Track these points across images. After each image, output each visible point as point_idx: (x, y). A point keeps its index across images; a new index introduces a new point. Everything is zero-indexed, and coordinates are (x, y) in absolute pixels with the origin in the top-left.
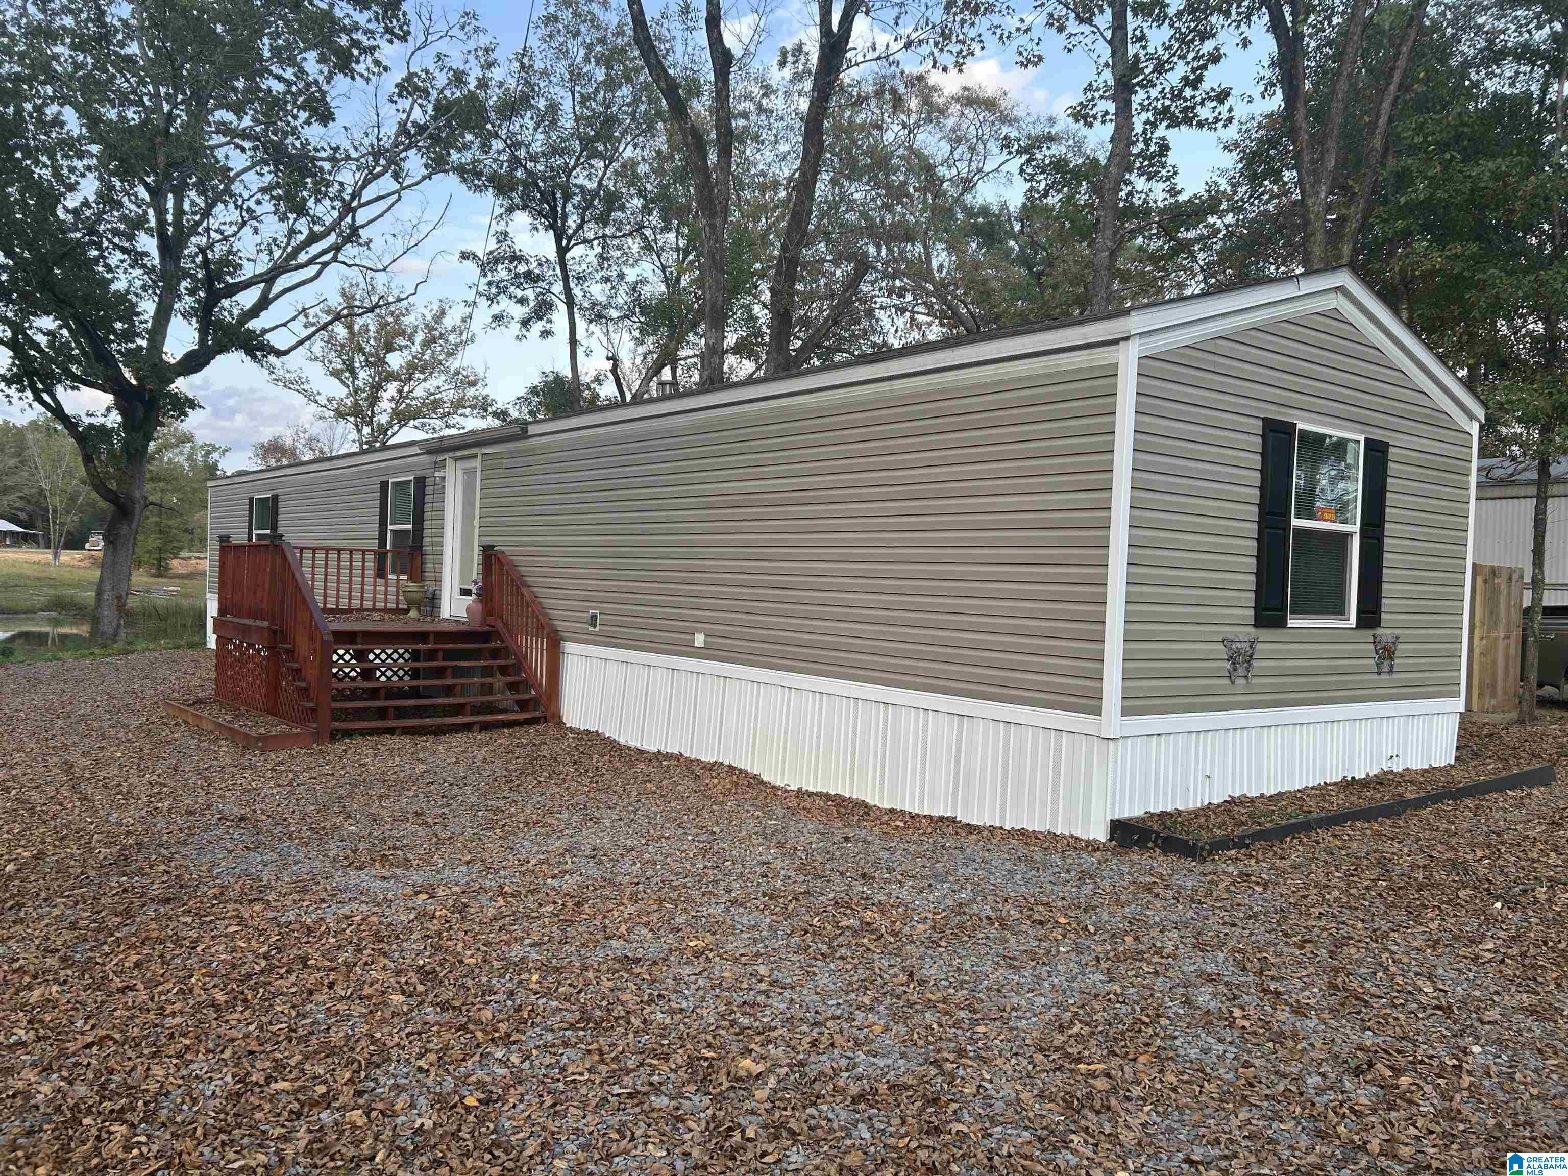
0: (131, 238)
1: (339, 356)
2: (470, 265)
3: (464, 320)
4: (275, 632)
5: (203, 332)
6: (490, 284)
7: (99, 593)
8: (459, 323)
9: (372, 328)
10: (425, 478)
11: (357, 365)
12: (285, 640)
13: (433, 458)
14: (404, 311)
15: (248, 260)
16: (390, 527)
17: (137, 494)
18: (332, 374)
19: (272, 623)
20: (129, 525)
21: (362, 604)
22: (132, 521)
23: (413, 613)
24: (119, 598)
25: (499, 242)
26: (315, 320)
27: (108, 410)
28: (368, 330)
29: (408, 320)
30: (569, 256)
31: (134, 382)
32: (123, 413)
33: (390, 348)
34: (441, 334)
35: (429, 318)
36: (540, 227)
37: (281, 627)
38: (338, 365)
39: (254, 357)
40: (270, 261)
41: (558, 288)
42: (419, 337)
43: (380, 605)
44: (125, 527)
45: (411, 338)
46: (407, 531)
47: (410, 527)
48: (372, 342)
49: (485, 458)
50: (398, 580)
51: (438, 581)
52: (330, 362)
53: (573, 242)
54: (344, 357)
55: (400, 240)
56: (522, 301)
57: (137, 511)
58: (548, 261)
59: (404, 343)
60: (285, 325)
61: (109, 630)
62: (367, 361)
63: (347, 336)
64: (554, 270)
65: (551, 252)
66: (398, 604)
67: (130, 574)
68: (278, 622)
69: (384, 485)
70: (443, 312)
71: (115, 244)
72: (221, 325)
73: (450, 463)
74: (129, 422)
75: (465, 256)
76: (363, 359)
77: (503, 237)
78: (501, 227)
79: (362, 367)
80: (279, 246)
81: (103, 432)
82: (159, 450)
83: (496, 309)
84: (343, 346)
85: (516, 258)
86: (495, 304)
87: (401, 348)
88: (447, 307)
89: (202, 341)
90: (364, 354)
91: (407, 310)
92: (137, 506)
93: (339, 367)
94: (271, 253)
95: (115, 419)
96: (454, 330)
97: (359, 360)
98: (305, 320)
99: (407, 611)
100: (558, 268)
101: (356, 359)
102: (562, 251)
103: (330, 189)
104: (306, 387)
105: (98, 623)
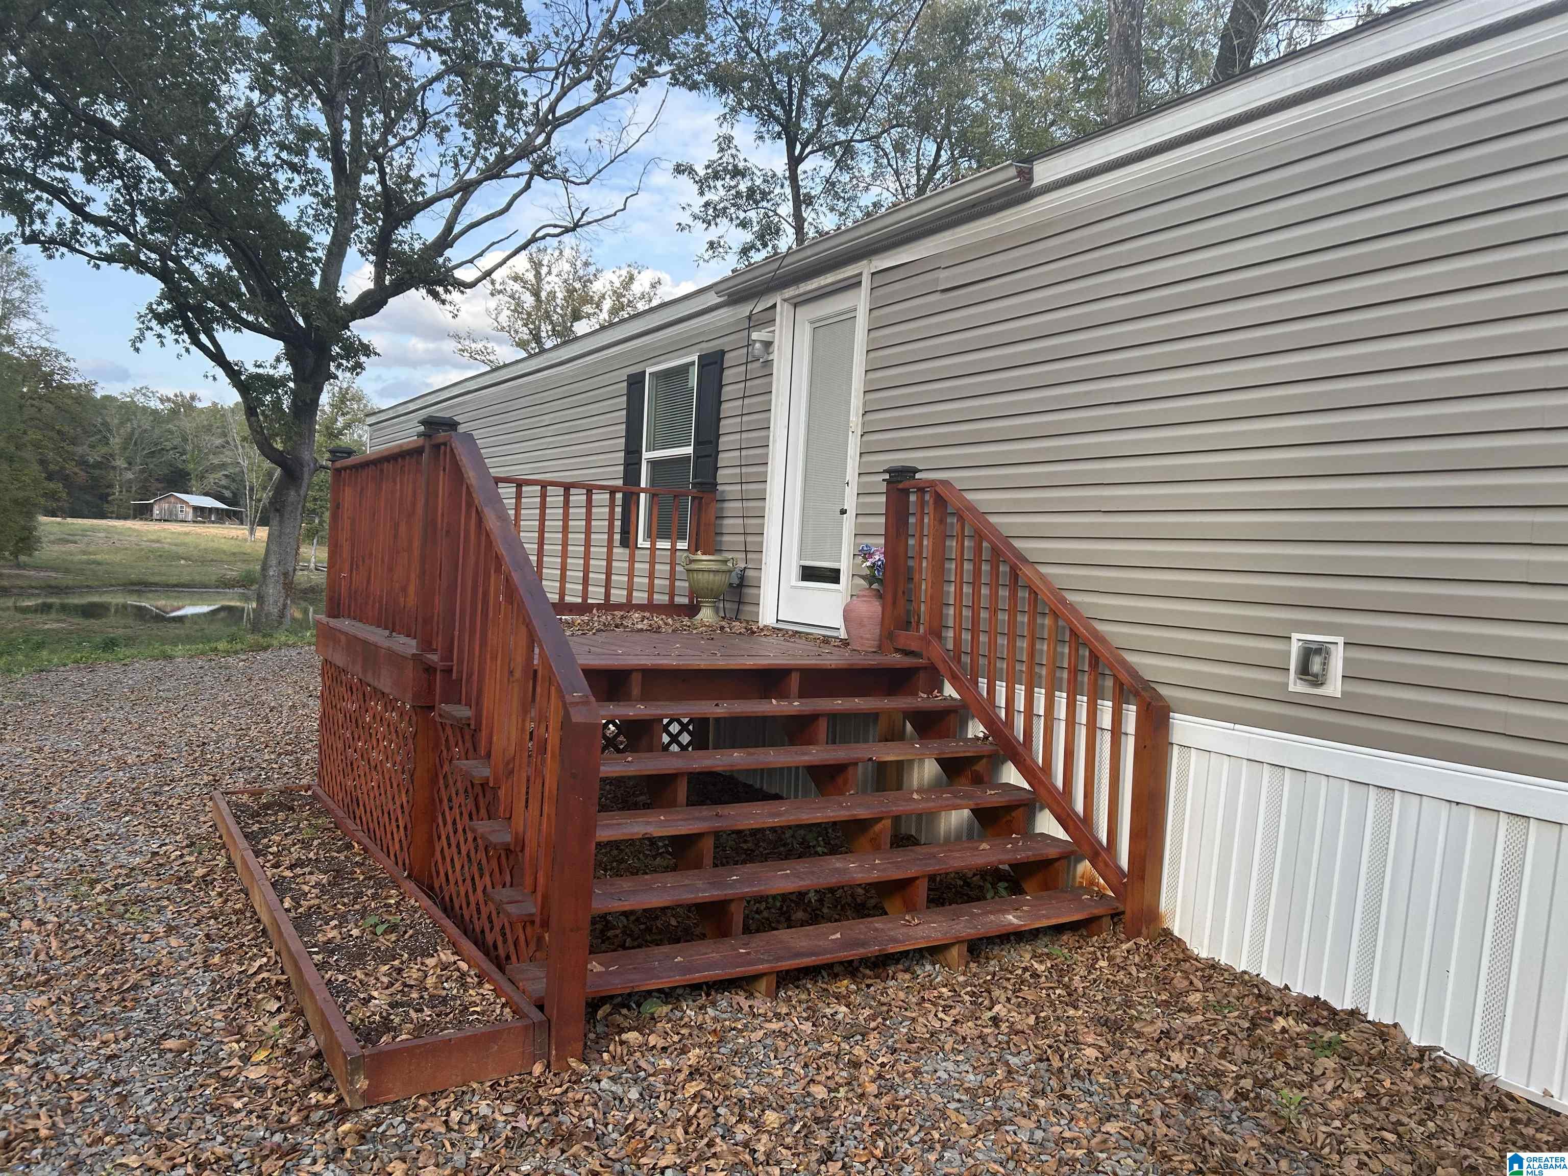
0: (302, 152)
1: (526, 325)
2: (684, 178)
3: (653, 286)
4: (429, 670)
5: (380, 267)
6: (707, 205)
7: (265, 568)
8: (647, 290)
9: (560, 295)
10: (723, 353)
11: (543, 334)
12: (453, 694)
13: (744, 310)
14: (592, 277)
15: (432, 175)
16: (646, 455)
17: (306, 456)
18: (518, 345)
19: (427, 645)
20: (297, 491)
21: (607, 595)
22: (300, 486)
23: (706, 615)
24: (286, 574)
25: (722, 150)
26: (502, 287)
27: (278, 360)
28: (554, 298)
29: (597, 287)
30: (801, 168)
31: (301, 322)
32: (294, 364)
33: (577, 316)
34: (629, 301)
35: (617, 284)
36: (766, 136)
37: (448, 656)
38: (524, 333)
39: (435, 295)
40: (456, 175)
41: (786, 209)
42: (607, 305)
43: (640, 597)
44: (292, 493)
45: (598, 306)
46: (685, 459)
47: (689, 450)
48: (559, 310)
49: (879, 280)
50: (673, 550)
51: (753, 551)
52: (516, 332)
53: (807, 150)
54: (531, 326)
55: (607, 147)
56: (744, 224)
57: (306, 476)
58: (774, 175)
59: (591, 311)
60: (471, 261)
61: (275, 611)
62: (554, 330)
63: (534, 303)
64: (782, 186)
65: (780, 165)
66: (672, 595)
67: (298, 548)
68: (439, 642)
69: (635, 382)
70: (631, 278)
71: (283, 160)
72: (401, 259)
73: (783, 312)
74: (299, 374)
75: (679, 169)
76: (549, 328)
77: (726, 142)
78: (726, 129)
79: (549, 337)
80: (466, 158)
81: (271, 383)
82: (348, 426)
83: (713, 233)
84: (529, 314)
85: (737, 173)
86: (713, 226)
87: (588, 316)
88: (635, 272)
89: (379, 278)
90: (551, 322)
91: (595, 275)
92: (306, 469)
93: (526, 337)
94: (457, 165)
95: (285, 369)
96: (642, 297)
97: (546, 328)
98: (491, 287)
99: (692, 610)
100: (787, 183)
101: (543, 327)
102: (794, 162)
103: (524, 112)
104: (492, 358)
105: (263, 602)
